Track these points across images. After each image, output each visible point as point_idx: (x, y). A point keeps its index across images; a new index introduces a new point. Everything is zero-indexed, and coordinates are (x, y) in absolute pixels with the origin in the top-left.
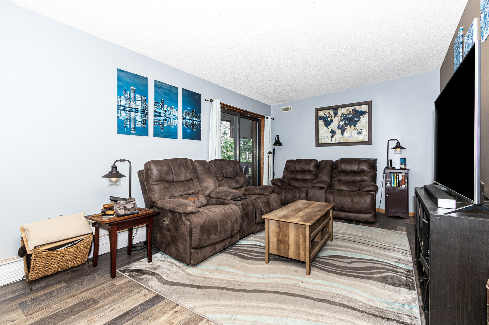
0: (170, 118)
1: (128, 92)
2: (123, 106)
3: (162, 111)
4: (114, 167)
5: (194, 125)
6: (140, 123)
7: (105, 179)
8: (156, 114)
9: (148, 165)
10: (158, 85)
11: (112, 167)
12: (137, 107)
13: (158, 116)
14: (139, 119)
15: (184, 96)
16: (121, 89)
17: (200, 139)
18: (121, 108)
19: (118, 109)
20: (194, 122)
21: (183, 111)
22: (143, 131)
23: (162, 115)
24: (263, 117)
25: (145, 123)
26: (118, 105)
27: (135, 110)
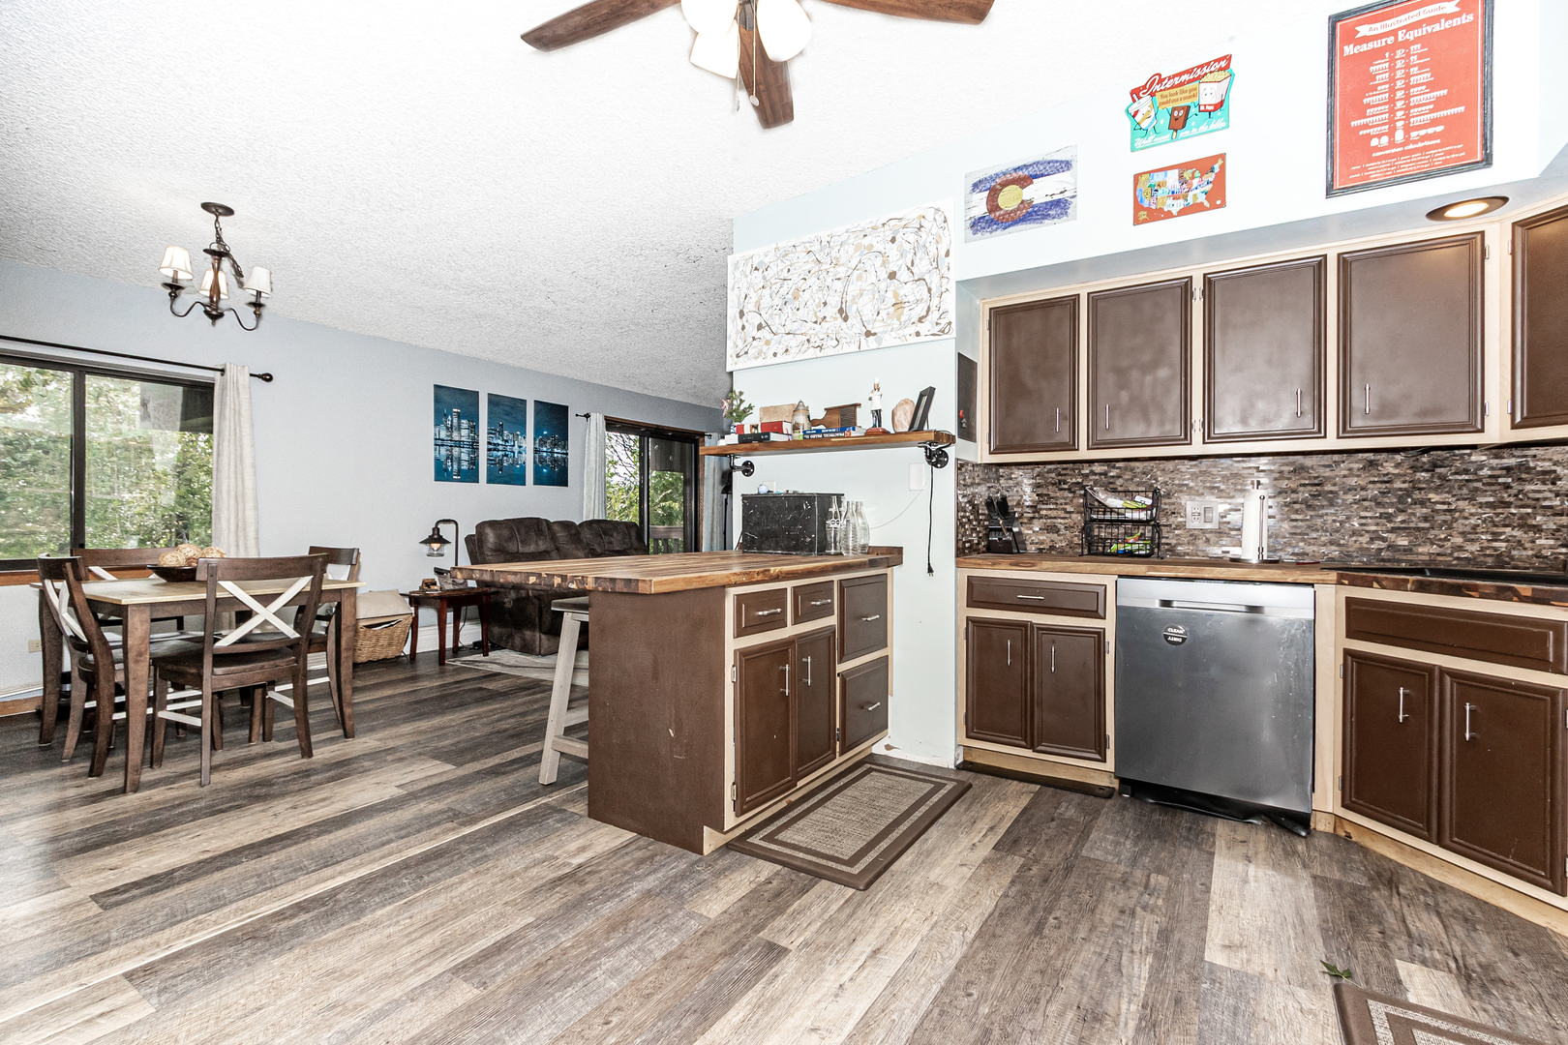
0: (514, 453)
1: (450, 418)
2: (443, 440)
3: (500, 442)
4: (436, 530)
5: (555, 460)
6: (466, 463)
7: (423, 545)
8: (491, 447)
9: (481, 527)
10: (495, 401)
11: (433, 529)
12: (463, 439)
13: (495, 450)
14: (465, 457)
15: (537, 413)
16: (440, 416)
17: (565, 484)
18: (439, 442)
19: (436, 445)
20: (555, 455)
21: (535, 439)
22: (471, 476)
23: (500, 448)
24: (702, 435)
25: (474, 462)
26: (436, 439)
27: (459, 444)
